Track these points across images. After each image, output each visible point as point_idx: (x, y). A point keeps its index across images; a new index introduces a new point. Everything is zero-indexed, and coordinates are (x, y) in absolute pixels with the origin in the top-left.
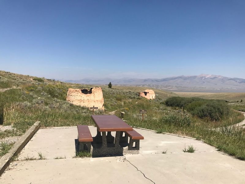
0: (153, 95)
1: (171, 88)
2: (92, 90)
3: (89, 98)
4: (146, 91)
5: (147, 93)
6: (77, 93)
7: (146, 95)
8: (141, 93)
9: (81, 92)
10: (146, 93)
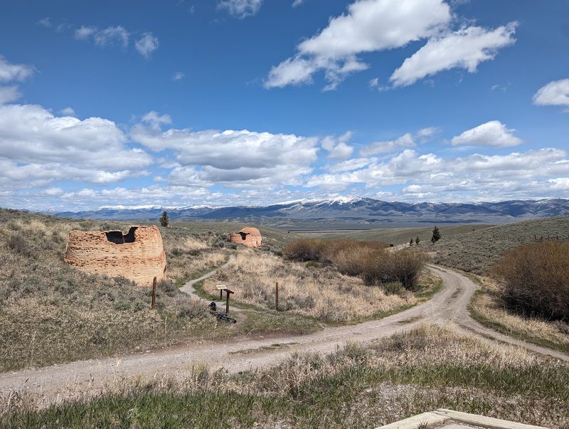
0: (258, 237)
1: (284, 223)
2: (136, 232)
3: (129, 255)
4: (243, 230)
5: (245, 234)
6: (94, 241)
7: (244, 238)
8: (234, 234)
9: (106, 238)
10: (244, 236)
